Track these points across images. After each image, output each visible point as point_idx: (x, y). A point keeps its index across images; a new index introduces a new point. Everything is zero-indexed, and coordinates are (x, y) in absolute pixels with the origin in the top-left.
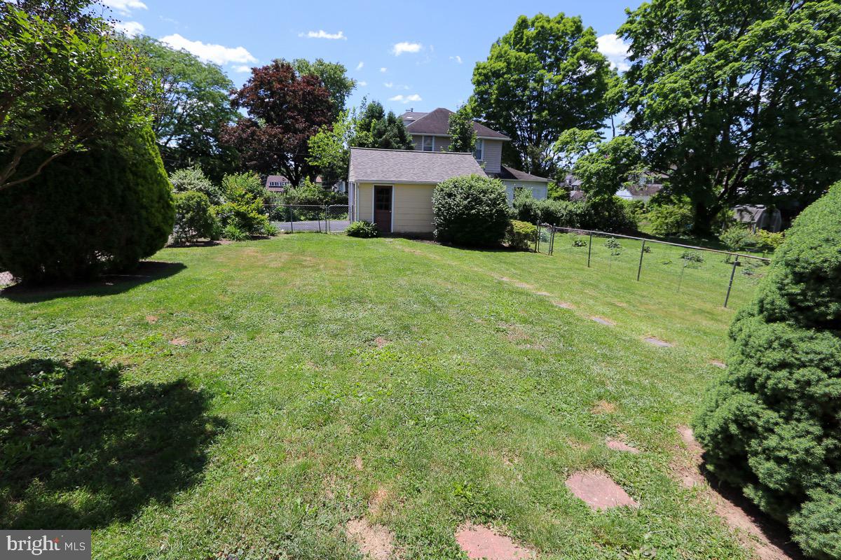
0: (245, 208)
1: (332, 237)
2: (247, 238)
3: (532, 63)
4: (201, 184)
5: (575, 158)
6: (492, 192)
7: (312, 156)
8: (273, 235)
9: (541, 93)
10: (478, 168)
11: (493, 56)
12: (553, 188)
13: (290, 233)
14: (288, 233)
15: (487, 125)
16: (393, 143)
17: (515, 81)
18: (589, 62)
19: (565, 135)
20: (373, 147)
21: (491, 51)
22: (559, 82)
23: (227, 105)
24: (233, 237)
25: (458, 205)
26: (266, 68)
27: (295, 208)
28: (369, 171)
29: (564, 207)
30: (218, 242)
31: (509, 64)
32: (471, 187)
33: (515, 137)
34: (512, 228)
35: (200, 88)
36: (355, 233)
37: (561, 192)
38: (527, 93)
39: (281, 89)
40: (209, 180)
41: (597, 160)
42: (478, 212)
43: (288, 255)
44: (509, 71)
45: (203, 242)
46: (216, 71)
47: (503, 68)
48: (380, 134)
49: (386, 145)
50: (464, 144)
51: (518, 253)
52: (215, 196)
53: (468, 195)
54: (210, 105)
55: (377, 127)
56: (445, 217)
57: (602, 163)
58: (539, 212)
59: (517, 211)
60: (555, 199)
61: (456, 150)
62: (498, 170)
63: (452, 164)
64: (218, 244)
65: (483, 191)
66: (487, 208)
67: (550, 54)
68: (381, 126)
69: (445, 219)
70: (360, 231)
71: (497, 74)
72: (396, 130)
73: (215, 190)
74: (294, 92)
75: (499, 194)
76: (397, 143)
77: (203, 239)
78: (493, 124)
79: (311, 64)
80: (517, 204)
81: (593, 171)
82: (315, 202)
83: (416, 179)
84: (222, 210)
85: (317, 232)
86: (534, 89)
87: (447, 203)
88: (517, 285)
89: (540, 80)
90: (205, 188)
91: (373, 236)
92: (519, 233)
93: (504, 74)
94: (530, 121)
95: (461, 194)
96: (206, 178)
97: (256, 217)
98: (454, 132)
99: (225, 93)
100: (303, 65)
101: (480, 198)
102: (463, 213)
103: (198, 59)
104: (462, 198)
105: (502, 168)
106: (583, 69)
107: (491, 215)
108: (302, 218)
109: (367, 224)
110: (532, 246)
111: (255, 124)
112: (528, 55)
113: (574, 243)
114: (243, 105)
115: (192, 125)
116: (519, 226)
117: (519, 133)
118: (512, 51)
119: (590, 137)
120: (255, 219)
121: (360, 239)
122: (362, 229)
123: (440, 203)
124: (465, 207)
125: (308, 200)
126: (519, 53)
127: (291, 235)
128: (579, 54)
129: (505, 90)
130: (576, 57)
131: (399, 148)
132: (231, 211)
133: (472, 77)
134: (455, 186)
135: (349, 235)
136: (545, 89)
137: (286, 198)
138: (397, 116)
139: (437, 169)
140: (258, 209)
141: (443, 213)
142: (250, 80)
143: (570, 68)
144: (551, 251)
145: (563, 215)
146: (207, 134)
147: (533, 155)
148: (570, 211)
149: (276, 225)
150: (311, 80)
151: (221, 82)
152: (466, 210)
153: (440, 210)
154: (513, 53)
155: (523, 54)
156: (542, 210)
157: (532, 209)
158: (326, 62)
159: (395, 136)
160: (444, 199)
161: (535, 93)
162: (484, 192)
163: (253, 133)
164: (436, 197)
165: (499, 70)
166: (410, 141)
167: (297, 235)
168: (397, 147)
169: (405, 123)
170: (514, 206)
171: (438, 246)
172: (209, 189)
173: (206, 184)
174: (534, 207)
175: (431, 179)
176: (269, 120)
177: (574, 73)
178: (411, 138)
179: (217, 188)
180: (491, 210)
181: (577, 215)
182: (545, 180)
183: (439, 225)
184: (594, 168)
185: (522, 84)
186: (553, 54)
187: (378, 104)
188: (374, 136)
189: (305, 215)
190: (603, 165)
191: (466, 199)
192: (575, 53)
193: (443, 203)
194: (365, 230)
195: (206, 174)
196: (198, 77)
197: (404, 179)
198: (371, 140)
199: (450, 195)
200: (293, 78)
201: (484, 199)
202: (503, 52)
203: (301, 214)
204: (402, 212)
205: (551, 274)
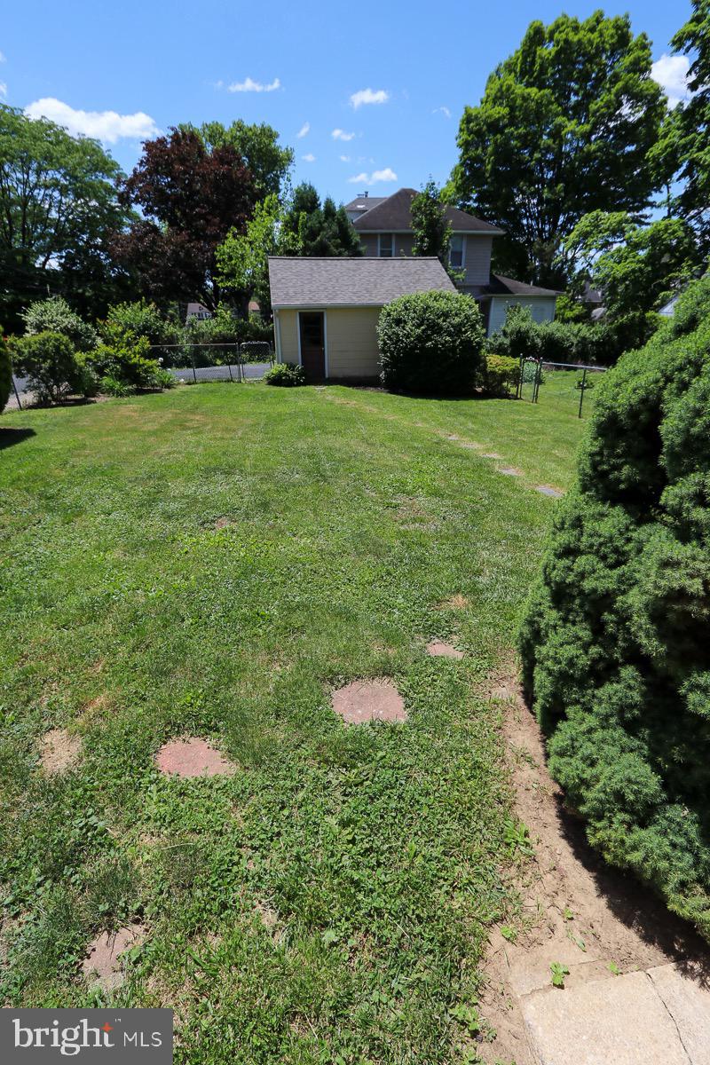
0: (123, 351)
1: (246, 387)
2: (130, 393)
3: (547, 105)
4: (66, 321)
5: (596, 256)
6: (456, 315)
7: (222, 274)
8: (169, 386)
9: (560, 155)
10: (445, 280)
11: (488, 96)
12: (566, 304)
13: (193, 384)
14: (189, 384)
15: (479, 212)
16: (332, 248)
17: (519, 137)
18: (637, 97)
19: (584, 222)
20: (304, 255)
21: (486, 89)
22: (586, 137)
23: (114, 202)
24: (110, 391)
25: (408, 336)
26: (162, 141)
27: (206, 348)
28: (291, 291)
29: (575, 332)
30: (93, 399)
31: (512, 109)
32: (427, 309)
33: (519, 228)
34: (486, 366)
35: (76, 178)
36: (276, 381)
37: (578, 310)
38: (537, 155)
39: (185, 172)
40: (78, 315)
41: (626, 258)
42: (436, 345)
43: (173, 413)
44: (513, 121)
45: (72, 400)
46: (94, 150)
47: (504, 117)
48: (312, 234)
49: (321, 252)
50: (433, 245)
51: (490, 401)
52: (89, 337)
53: (423, 320)
54: (94, 203)
55: (309, 224)
56: (392, 353)
57: (632, 262)
58: (538, 341)
59: (507, 341)
60: (565, 321)
61: (422, 253)
62: (486, 281)
63: (408, 275)
64: (94, 402)
65: (443, 314)
66: (448, 338)
67: (576, 87)
68: (313, 223)
69: (392, 357)
70: (281, 377)
71: (494, 127)
72: (335, 228)
73: (87, 329)
74: (203, 176)
75: (467, 317)
76: (337, 247)
77: (73, 397)
78: (487, 210)
79: (226, 129)
80: (508, 330)
81: (619, 275)
82: (232, 340)
83: (357, 301)
84: (97, 356)
85: (228, 381)
86: (548, 149)
87: (394, 333)
88: (463, 445)
89: (556, 134)
90: (72, 326)
91: (299, 384)
92: (493, 373)
93: (505, 126)
94: (540, 202)
95: (413, 319)
96: (72, 312)
97: (141, 363)
98: (419, 225)
99: (111, 182)
100: (215, 133)
101: (438, 324)
102: (415, 347)
103: (66, 132)
104: (414, 325)
105: (492, 278)
106: (625, 110)
107: (453, 349)
108: (219, 362)
109: (291, 367)
110: (513, 390)
111: (155, 229)
112: (542, 92)
113: (576, 384)
114: (137, 201)
115: (74, 235)
116: (495, 362)
117: (525, 222)
118: (519, 86)
119: (620, 223)
120: (141, 366)
121: (282, 388)
122: (285, 375)
123: (386, 334)
124: (419, 338)
125: (223, 336)
126: (529, 90)
127: (193, 386)
128: (620, 85)
129: (504, 154)
130: (614, 90)
131: (340, 254)
132: (106, 358)
133: (457, 132)
134: (406, 308)
135: (269, 384)
136: (566, 148)
137: (193, 335)
138: (337, 206)
139: (386, 284)
140: (144, 352)
141: (389, 347)
142: (142, 161)
143: (604, 110)
144: (536, 396)
145: (573, 344)
146: (96, 247)
147: (541, 254)
148: (584, 338)
149: (172, 373)
150: (226, 155)
151: (103, 165)
152: (420, 342)
153: (385, 344)
154: (520, 89)
155: (533, 91)
156: (544, 338)
157: (529, 338)
158: (248, 123)
159: (334, 236)
160: (391, 327)
161: (550, 157)
162: (446, 315)
163: (154, 242)
164: (382, 326)
165: (498, 120)
166: (357, 244)
167: (200, 386)
168: (337, 252)
169: (349, 216)
170: (505, 333)
171: (384, 394)
172: (77, 327)
173: (73, 320)
174: (532, 334)
175: (376, 301)
176: (173, 223)
177: (611, 117)
178: (358, 239)
179: (89, 326)
180: (454, 342)
181: (592, 343)
182: (552, 292)
183: (386, 365)
184: (620, 270)
185: (530, 142)
186: (580, 88)
187: (311, 187)
188: (305, 238)
189: (221, 358)
190: (634, 266)
191: (418, 326)
192: (615, 83)
193: (390, 333)
194: (288, 376)
195: (72, 308)
196: (72, 160)
197: (339, 301)
198: (300, 244)
199: (398, 322)
200: (201, 153)
201: (445, 325)
202: (504, 88)
203: (216, 357)
204: (337, 348)
205: (520, 428)
